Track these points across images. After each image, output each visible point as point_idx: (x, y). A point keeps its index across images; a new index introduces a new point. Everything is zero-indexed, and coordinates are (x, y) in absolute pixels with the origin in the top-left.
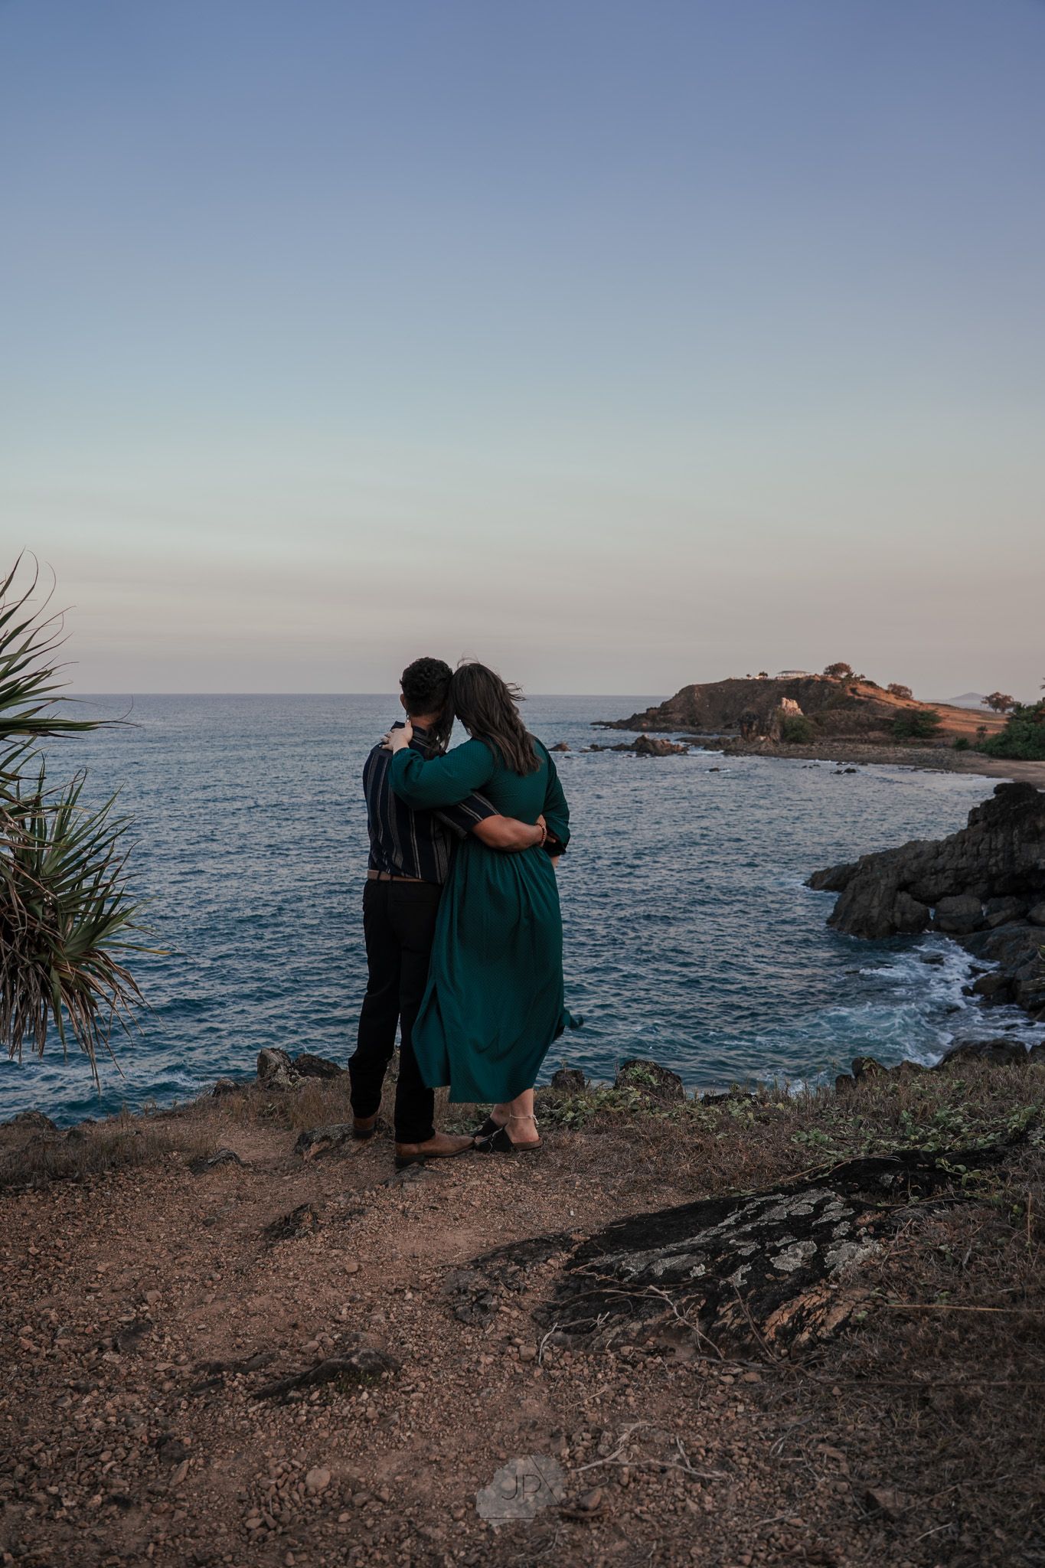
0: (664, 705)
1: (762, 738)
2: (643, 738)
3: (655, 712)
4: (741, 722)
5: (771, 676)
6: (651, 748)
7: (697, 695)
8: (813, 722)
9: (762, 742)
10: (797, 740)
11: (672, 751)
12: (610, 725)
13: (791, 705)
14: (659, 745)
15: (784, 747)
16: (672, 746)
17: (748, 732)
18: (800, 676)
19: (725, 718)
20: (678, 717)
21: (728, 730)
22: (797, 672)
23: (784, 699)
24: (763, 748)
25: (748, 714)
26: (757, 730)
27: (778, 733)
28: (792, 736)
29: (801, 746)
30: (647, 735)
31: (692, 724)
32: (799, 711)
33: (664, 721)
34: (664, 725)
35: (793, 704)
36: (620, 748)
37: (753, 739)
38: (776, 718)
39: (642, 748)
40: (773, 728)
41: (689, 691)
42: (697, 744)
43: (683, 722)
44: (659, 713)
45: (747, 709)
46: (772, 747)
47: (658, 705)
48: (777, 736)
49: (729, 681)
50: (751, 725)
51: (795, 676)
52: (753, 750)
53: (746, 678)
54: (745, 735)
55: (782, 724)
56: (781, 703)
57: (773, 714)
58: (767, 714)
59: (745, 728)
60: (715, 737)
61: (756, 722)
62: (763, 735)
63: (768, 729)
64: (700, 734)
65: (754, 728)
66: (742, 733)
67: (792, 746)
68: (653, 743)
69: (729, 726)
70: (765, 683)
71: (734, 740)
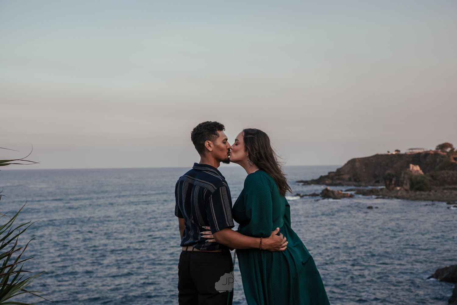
0: (339, 170)
1: (398, 188)
2: (326, 190)
3: (333, 174)
4: (385, 179)
5: (403, 152)
6: (331, 195)
7: (358, 164)
8: (429, 178)
9: (399, 191)
10: (420, 189)
11: (344, 196)
12: (306, 183)
13: (415, 168)
14: (336, 193)
15: (412, 194)
16: (344, 194)
17: (390, 185)
18: (421, 151)
19: (375, 176)
20: (346, 177)
21: (377, 184)
22: (419, 149)
23: (411, 165)
24: (399, 194)
25: (389, 174)
26: (395, 184)
27: (408, 185)
28: (417, 186)
29: (423, 193)
30: (329, 188)
31: (355, 181)
32: (421, 172)
33: (339, 179)
34: (338, 182)
35: (417, 168)
36: (314, 195)
37: (393, 189)
38: (406, 176)
39: (326, 195)
40: (405, 182)
41: (352, 162)
42: (359, 192)
43: (350, 180)
44: (336, 175)
45: (388, 172)
46: (405, 193)
47: (335, 170)
48: (407, 187)
49: (377, 156)
50: (391, 181)
51: (417, 151)
52: (393, 195)
53: (386, 153)
54: (387, 186)
55: (410, 179)
56: (409, 167)
57: (405, 174)
58: (401, 174)
59: (388, 183)
60: (370, 188)
61: (394, 179)
62: (399, 186)
63: (402, 183)
64: (360, 186)
65: (393, 182)
66: (386, 186)
67: (418, 193)
68: (333, 192)
69: (378, 182)
70: (399, 156)
71: (381, 189)
